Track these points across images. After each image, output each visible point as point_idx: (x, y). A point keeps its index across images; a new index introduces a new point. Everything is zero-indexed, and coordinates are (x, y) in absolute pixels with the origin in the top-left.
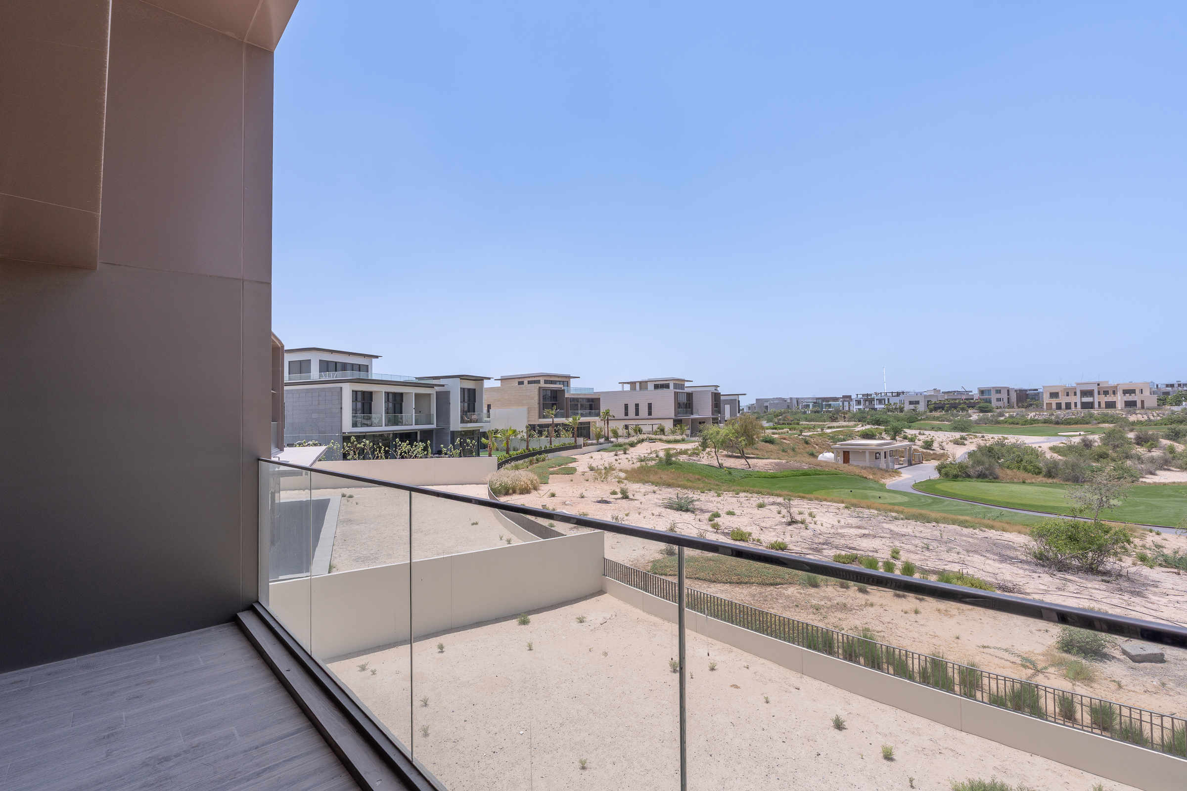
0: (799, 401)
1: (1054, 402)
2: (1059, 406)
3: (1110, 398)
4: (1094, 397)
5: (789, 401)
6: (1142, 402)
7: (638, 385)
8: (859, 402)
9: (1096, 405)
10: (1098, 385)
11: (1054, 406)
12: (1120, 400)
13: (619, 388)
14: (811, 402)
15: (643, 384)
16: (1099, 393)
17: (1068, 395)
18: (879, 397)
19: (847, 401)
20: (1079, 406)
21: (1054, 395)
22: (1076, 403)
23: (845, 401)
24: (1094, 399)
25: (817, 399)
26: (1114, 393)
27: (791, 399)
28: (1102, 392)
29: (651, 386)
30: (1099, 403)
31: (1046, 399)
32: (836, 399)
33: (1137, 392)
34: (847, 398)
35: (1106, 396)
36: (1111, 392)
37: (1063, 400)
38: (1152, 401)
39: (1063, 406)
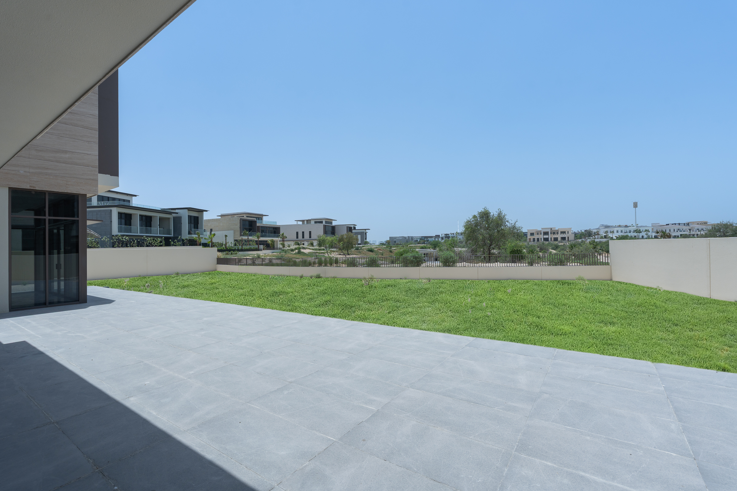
0: (413, 238)
1: (532, 237)
2: (534, 240)
3: (556, 236)
4: (549, 235)
5: (407, 238)
6: (568, 237)
7: (305, 222)
8: (442, 238)
9: (550, 240)
10: (551, 229)
11: (532, 240)
12: (559, 236)
13: (295, 223)
14: (419, 239)
15: (308, 221)
16: (551, 234)
17: (538, 234)
18: (452, 235)
19: (437, 238)
20: (542, 240)
21: (532, 234)
22: (541, 238)
23: (436, 238)
24: (549, 236)
25: (422, 237)
26: (557, 233)
27: (408, 237)
28: (552, 233)
29: (313, 222)
30: (551, 238)
31: (529, 236)
32: (431, 237)
33: (567, 232)
34: (438, 236)
35: (554, 235)
36: (556, 233)
37: (536, 237)
38: (572, 237)
39: (536, 240)
